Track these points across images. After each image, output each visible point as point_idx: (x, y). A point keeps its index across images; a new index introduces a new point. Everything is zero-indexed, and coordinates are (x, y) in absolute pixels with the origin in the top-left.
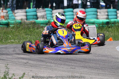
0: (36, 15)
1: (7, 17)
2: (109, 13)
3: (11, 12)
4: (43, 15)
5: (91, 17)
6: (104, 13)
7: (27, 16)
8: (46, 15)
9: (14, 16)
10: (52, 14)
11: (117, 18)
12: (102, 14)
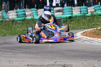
0: (25, 14)
1: (2, 17)
2: (81, 10)
3: (5, 13)
4: (30, 14)
5: (67, 14)
6: (78, 10)
7: (17, 15)
8: (32, 14)
9: (7, 16)
10: (37, 13)
11: (88, 14)
12: (76, 10)
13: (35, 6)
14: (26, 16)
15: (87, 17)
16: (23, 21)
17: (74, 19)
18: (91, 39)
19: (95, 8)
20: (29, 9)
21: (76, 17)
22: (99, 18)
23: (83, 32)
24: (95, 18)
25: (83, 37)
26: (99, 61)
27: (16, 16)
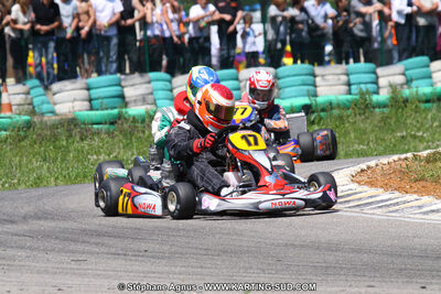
0: (122, 96)
1: (26, 107)
2: (351, 77)
3: (41, 90)
4: (143, 95)
6: (336, 77)
7: (90, 100)
8: (152, 93)
9: (48, 103)
10: (171, 91)
11: (377, 93)
12: (328, 80)
13: (164, 62)
14: (126, 105)
15: (374, 108)
16: (112, 123)
17: (322, 114)
18: (390, 199)
19: (406, 70)
20: (137, 74)
21: (329, 107)
22: (426, 110)
23: (357, 168)
24: (408, 109)
25: (360, 189)
26: (424, 288)
27: (87, 103)
